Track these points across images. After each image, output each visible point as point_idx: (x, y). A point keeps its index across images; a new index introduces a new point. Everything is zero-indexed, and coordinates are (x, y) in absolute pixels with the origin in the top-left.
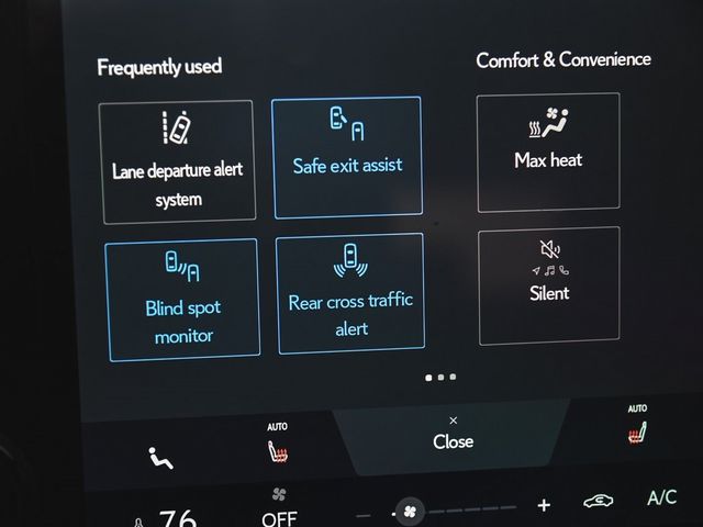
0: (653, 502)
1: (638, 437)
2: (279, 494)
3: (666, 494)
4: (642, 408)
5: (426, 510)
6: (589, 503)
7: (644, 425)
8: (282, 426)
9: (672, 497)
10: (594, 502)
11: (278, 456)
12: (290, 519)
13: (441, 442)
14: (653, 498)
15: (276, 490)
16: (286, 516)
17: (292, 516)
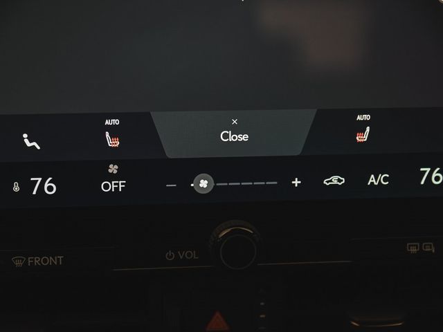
0: (372, 183)
1: (363, 138)
2: (113, 169)
3: (381, 177)
4: (367, 117)
5: (215, 182)
6: (328, 182)
7: (368, 129)
8: (116, 122)
9: (385, 179)
10: (331, 181)
11: (113, 143)
12: (120, 186)
13: (226, 136)
14: (372, 179)
15: (111, 166)
16: (118, 184)
17: (122, 184)
